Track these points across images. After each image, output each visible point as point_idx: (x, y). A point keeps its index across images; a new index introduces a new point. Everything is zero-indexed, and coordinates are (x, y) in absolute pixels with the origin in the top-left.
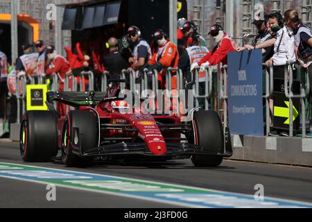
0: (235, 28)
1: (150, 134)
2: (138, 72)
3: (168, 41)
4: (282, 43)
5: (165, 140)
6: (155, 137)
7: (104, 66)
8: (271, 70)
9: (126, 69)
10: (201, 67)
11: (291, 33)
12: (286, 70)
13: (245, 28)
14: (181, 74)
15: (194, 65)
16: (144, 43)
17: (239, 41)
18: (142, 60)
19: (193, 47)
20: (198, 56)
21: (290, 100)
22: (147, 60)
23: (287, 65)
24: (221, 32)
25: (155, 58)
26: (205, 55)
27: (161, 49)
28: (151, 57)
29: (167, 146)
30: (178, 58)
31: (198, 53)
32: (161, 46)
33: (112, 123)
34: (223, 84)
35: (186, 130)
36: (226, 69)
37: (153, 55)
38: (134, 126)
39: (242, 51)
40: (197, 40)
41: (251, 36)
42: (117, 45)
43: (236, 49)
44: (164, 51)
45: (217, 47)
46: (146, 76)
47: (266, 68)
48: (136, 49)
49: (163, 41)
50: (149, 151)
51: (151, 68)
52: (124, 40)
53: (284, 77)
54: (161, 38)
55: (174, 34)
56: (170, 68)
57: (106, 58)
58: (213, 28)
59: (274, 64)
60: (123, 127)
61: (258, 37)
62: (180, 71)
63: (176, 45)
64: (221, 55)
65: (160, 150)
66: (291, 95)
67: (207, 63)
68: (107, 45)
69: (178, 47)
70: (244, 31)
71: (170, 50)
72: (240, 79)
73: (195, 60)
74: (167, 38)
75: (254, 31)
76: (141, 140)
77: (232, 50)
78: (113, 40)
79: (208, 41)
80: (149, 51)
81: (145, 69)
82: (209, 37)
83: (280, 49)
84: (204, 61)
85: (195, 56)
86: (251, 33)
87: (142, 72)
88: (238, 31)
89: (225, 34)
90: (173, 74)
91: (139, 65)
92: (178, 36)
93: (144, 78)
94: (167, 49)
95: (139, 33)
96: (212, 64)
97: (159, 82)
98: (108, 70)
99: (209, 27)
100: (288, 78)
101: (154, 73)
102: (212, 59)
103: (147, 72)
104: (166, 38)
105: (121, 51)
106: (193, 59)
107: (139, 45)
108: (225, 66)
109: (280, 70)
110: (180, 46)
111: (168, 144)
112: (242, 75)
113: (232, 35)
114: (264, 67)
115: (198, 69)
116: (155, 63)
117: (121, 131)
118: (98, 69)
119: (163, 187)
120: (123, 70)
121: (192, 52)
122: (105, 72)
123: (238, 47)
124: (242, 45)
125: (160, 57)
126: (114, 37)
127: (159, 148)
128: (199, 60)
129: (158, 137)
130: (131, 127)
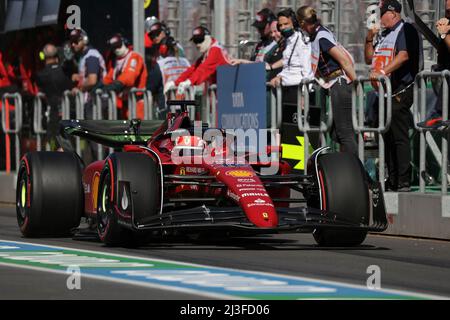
0: (227, 31)
1: (248, 192)
2: (86, 94)
3: (132, 49)
4: (295, 53)
5: (274, 203)
6: (256, 198)
7: (38, 86)
8: (279, 92)
9: (70, 89)
10: (179, 88)
11: (308, 39)
12: (299, 92)
13: (242, 32)
14: (150, 97)
15: (168, 85)
16: (94, 53)
17: (233, 51)
18: (93, 77)
19: (168, 59)
20: (174, 71)
21: (306, 135)
22: (99, 77)
23: (301, 85)
24: (207, 37)
25: (112, 75)
26: (185, 70)
27: (120, 62)
28: (105, 74)
29: (278, 212)
30: (145, 74)
31: (175, 67)
32: (120, 58)
33: (178, 173)
34: (211, 112)
35: (304, 185)
36: (215, 90)
37: (108, 70)
38: (219, 178)
39: (238, 65)
40: (173, 50)
41: (250, 44)
42: (56, 56)
43: (229, 61)
44: (125, 65)
45: (201, 58)
46: (99, 100)
47: (271, 89)
48: (83, 62)
49: (123, 50)
50: (248, 221)
51: (106, 89)
52: (67, 48)
53: (296, 102)
54: (120, 47)
55: (140, 40)
56: (134, 89)
57: (40, 74)
58: (197, 32)
59: (284, 84)
60: (199, 180)
61: (260, 45)
62: (149, 93)
63: (142, 55)
64: (208, 70)
65: (267, 219)
66: (306, 128)
67: (188, 83)
68: (42, 55)
69: (146, 59)
70: (240, 36)
71: (133, 62)
72: (234, 105)
73: (170, 78)
74: (130, 45)
75: (254, 36)
76: (233, 203)
77: (223, 63)
78: (50, 49)
79: (190, 51)
80: (103, 64)
81: (98, 91)
82: (190, 44)
83: (292, 62)
84: (183, 78)
85: (170, 72)
86: (251, 40)
87: (93, 96)
88: (233, 37)
89: (213, 40)
90: (139, 97)
91: (89, 84)
92: (147, 42)
93: (96, 103)
94: (129, 61)
95: (86, 38)
96: (195, 83)
97: (118, 109)
98: (43, 91)
99: (190, 31)
100: (303, 104)
101: (110, 96)
102: (195, 76)
103: (100, 95)
104: (127, 46)
105: (62, 64)
106: (167, 77)
107: (87, 56)
108: (214, 86)
109: (291, 92)
110: (149, 57)
111: (279, 209)
112: (238, 99)
113: (223, 42)
114: (269, 88)
115: (175, 91)
116: (112, 82)
117: (194, 187)
118: (29, 91)
119: (122, 260)
120: (67, 92)
121: (166, 67)
122: (39, 94)
123: (232, 59)
124: (237, 56)
125: (119, 73)
126: (52, 44)
127: (265, 215)
128: (176, 77)
129: (262, 198)
130: (214, 180)
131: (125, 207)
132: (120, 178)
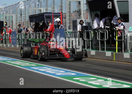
38: (58, 49)
50: (65, 57)
65: (68, 57)
131: (43, 55)
132: (42, 50)
